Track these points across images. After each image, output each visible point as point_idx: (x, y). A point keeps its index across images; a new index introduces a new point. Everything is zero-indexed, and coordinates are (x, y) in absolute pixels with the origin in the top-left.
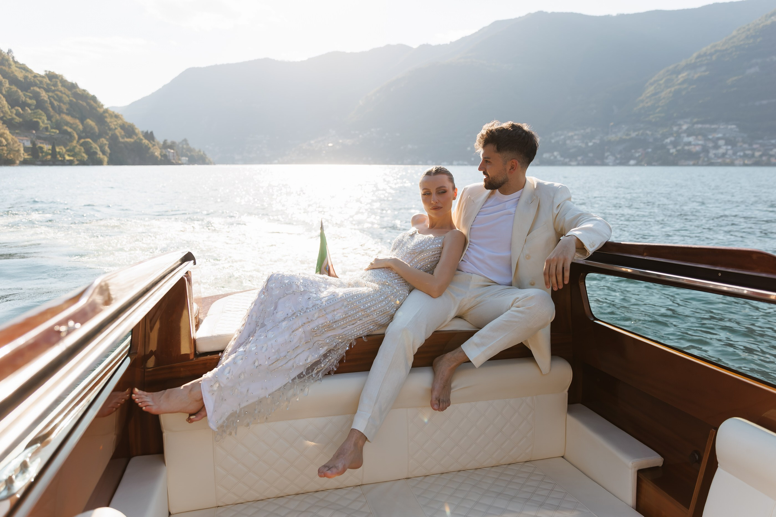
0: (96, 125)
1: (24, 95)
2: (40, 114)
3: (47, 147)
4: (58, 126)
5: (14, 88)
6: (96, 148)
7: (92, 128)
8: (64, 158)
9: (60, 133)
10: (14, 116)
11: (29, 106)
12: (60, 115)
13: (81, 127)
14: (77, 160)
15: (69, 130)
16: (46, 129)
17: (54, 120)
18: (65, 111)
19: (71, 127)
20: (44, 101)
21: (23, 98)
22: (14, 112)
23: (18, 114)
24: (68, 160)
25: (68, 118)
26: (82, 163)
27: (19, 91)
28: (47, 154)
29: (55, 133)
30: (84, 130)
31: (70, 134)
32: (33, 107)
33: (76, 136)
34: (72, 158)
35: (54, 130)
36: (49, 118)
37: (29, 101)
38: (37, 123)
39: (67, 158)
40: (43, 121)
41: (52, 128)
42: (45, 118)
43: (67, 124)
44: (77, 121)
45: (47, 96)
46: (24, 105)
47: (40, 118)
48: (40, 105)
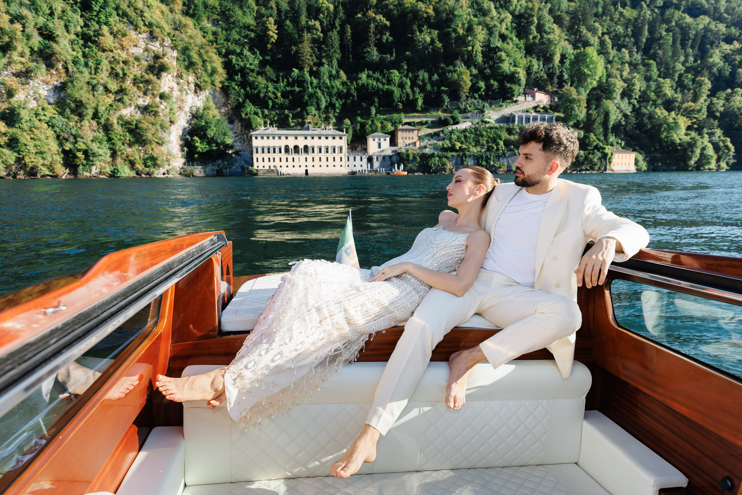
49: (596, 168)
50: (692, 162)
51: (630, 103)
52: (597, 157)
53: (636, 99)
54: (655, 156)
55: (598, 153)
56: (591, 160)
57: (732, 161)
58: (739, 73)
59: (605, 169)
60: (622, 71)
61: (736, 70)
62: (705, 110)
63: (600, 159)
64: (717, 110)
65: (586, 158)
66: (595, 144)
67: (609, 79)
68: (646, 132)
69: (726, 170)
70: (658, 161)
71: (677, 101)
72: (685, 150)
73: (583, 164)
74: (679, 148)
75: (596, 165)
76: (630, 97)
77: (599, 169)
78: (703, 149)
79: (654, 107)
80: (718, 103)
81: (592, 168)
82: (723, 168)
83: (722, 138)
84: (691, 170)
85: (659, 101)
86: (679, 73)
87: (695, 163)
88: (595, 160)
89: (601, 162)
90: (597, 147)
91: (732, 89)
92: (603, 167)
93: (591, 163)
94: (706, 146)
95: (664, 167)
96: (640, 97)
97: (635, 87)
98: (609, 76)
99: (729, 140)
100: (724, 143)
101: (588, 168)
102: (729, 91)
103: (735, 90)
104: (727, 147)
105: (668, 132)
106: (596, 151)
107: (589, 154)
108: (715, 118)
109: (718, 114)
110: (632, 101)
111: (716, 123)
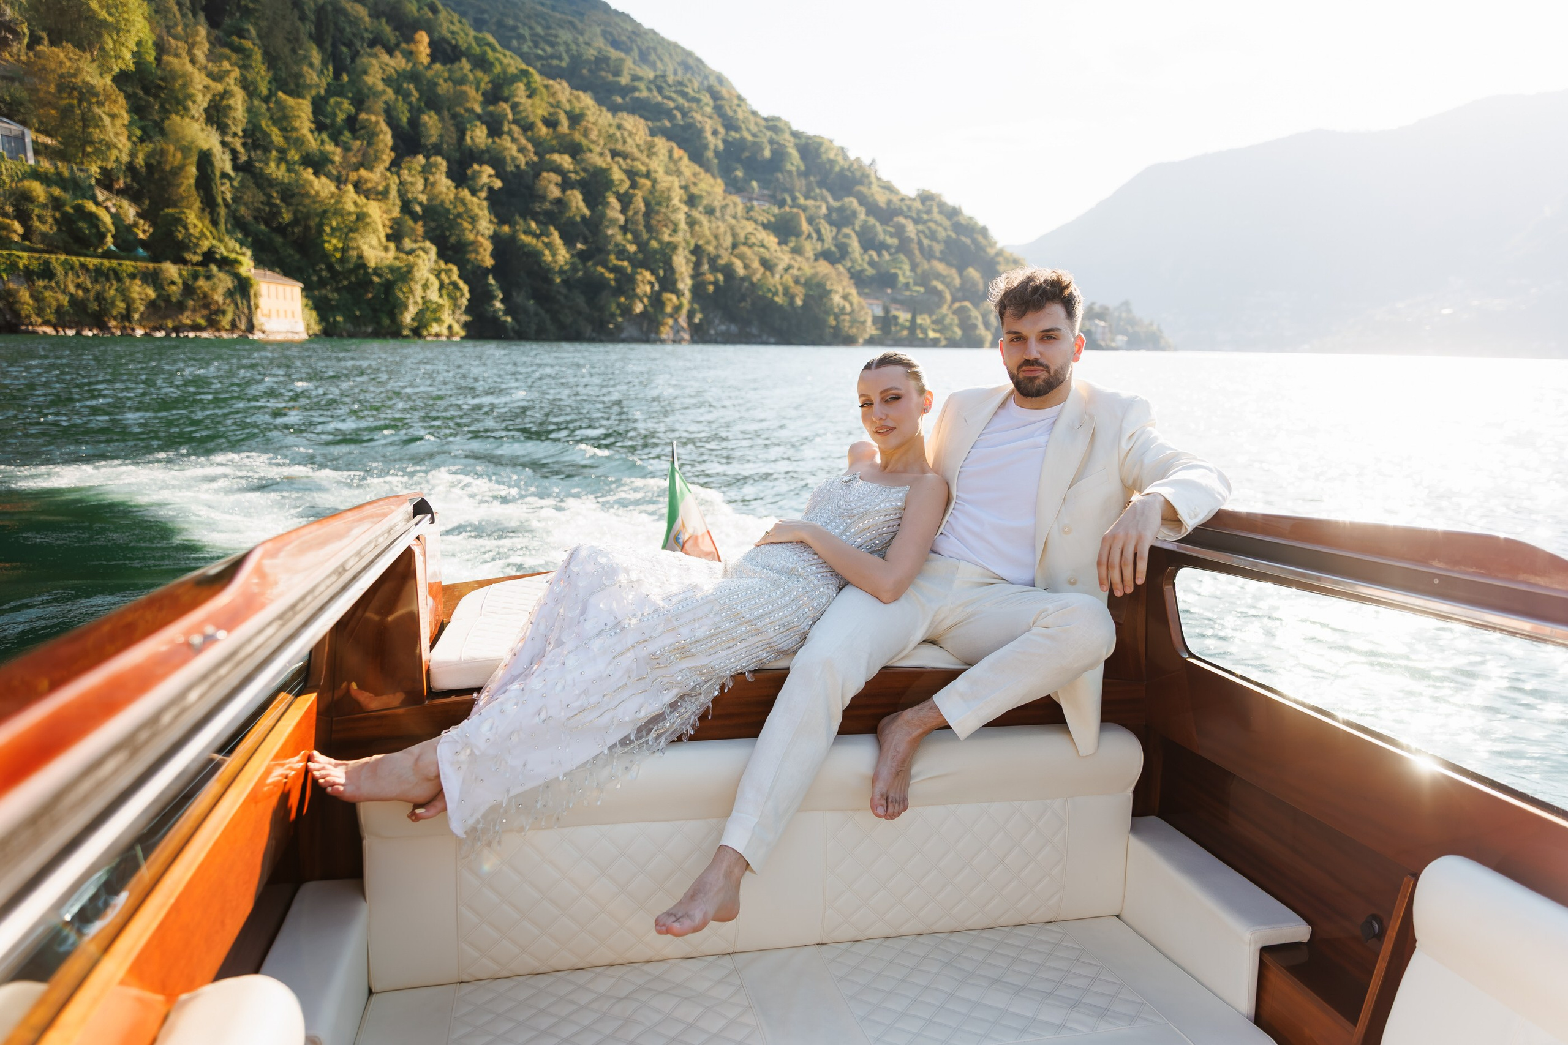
0: (982, 277)
1: (885, 231)
2: (902, 262)
3: (904, 316)
4: (924, 280)
5: (872, 221)
6: (976, 318)
7: (974, 284)
8: (926, 334)
9: (926, 292)
10: (866, 266)
11: (887, 247)
12: (929, 261)
13: (957, 281)
14: (946, 339)
15: (940, 286)
16: (907, 285)
17: (919, 271)
18: (938, 254)
19: (943, 282)
20: (910, 240)
21: (881, 236)
22: (866, 257)
23: (872, 263)
24: (932, 339)
25: (941, 267)
26: (953, 344)
27: (878, 224)
28: (903, 327)
29: (918, 292)
30: (962, 288)
31: (939, 294)
32: (893, 250)
33: (948, 297)
34: (937, 335)
35: (917, 288)
36: (914, 267)
37: (890, 241)
38: (895, 275)
39: (932, 334)
40: (904, 274)
41: (916, 284)
42: (907, 267)
43: (938, 276)
44: (954, 272)
45: (915, 231)
46: (880, 247)
47: (900, 268)
48: (904, 246)
49: (225, 322)
50: (408, 317)
51: (224, 144)
52: (221, 290)
53: (235, 135)
54: (326, 297)
55: (221, 275)
56: (205, 296)
57: (465, 318)
58: (425, 124)
59: (251, 328)
60: (191, 47)
61: (418, 118)
62: (393, 193)
63: (230, 294)
64: (416, 198)
65: (189, 290)
66: (205, 245)
67: (165, 58)
68: (282, 230)
69: (462, 338)
70: (335, 309)
71: (332, 162)
72: (388, 287)
73: (181, 307)
74: (376, 279)
75: (224, 313)
76: (222, 129)
77: (234, 326)
78: (425, 287)
79: (283, 166)
80: (412, 184)
81: (213, 323)
82: (457, 333)
83: (442, 265)
84: (407, 337)
85: (294, 155)
86: (314, 92)
87: (413, 319)
88: (218, 297)
89: (236, 305)
90: (209, 257)
91: (427, 157)
92: (244, 320)
93: (207, 306)
94: (427, 280)
95: (349, 327)
96: (244, 131)
97: (231, 102)
98: (160, 48)
99: (455, 269)
100: (449, 277)
101: (203, 322)
102: (421, 159)
103: (432, 159)
104: (455, 285)
105: (346, 239)
106: (214, 268)
107: (195, 276)
108: (415, 217)
109: (418, 209)
110: (228, 139)
111: (419, 228)
